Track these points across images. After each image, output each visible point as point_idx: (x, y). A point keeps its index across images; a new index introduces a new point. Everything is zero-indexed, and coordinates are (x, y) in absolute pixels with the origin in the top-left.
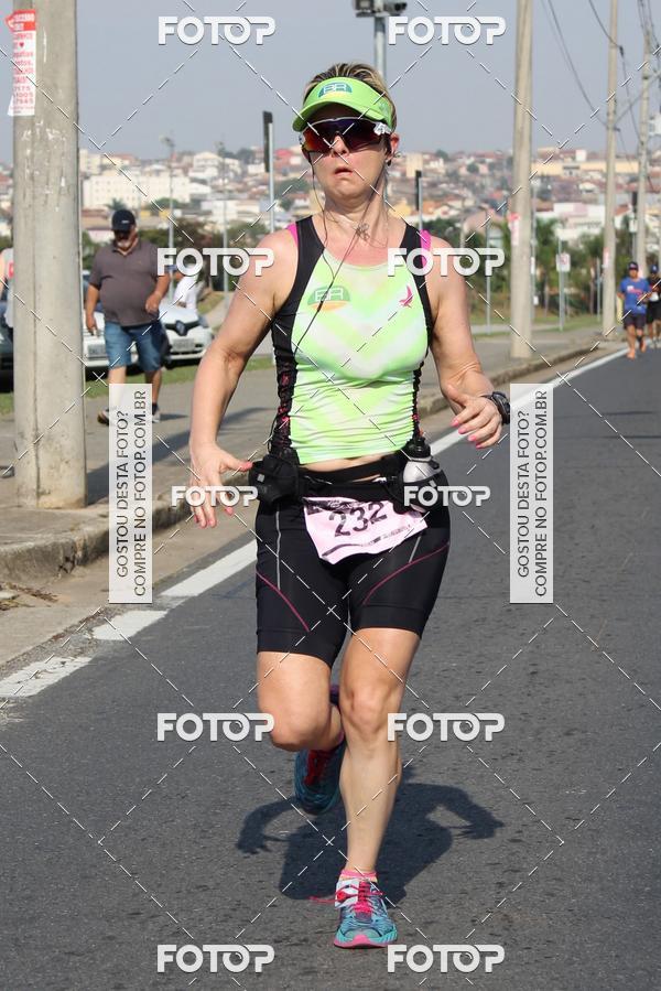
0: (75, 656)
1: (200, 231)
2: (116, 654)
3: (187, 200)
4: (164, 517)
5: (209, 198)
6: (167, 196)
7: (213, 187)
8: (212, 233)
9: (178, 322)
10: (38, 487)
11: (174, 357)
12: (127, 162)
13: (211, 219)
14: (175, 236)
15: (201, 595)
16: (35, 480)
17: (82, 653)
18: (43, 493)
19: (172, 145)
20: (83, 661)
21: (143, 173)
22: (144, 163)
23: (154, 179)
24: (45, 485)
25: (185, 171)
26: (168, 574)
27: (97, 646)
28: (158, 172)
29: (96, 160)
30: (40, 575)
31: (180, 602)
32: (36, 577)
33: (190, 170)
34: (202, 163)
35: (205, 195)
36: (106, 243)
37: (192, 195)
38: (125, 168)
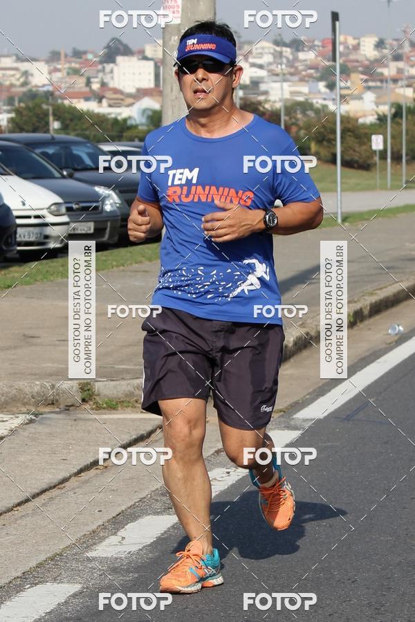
15: (325, 418)
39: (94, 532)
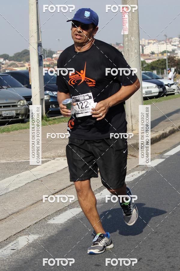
0: (142, 171)
1: (175, 59)
2: (152, 170)
3: (171, 51)
4: (164, 135)
5: (177, 50)
6: (166, 50)
7: (178, 47)
8: (178, 59)
9: (168, 84)
10: (132, 129)
11: (168, 93)
12: (155, 41)
13: (177, 55)
14: (168, 60)
15: (174, 155)
16: (131, 127)
17: (144, 170)
18: (134, 130)
19: (166, 37)
20: (144, 172)
21: (159, 44)
22: (160, 41)
23: (162, 46)
24: (134, 128)
25: (170, 43)
26: (165, 150)
27: (147, 168)
28: (163, 44)
29: (147, 41)
30: (133, 151)
31: (168, 157)
32: (132, 151)
33: (172, 42)
34: (174, 41)
35: (176, 49)
36: (150, 63)
37: (172, 49)
38: (154, 43)
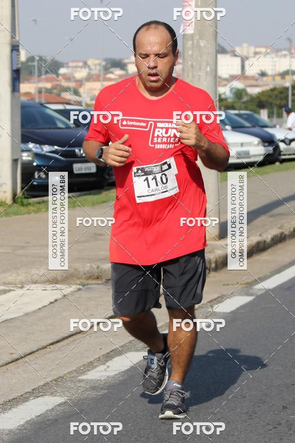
6: (289, 68)
9: (286, 138)
11: (283, 157)
12: (268, 51)
15: (274, 288)
21: (277, 56)
23: (283, 59)
29: (252, 49)
39: (91, 362)
